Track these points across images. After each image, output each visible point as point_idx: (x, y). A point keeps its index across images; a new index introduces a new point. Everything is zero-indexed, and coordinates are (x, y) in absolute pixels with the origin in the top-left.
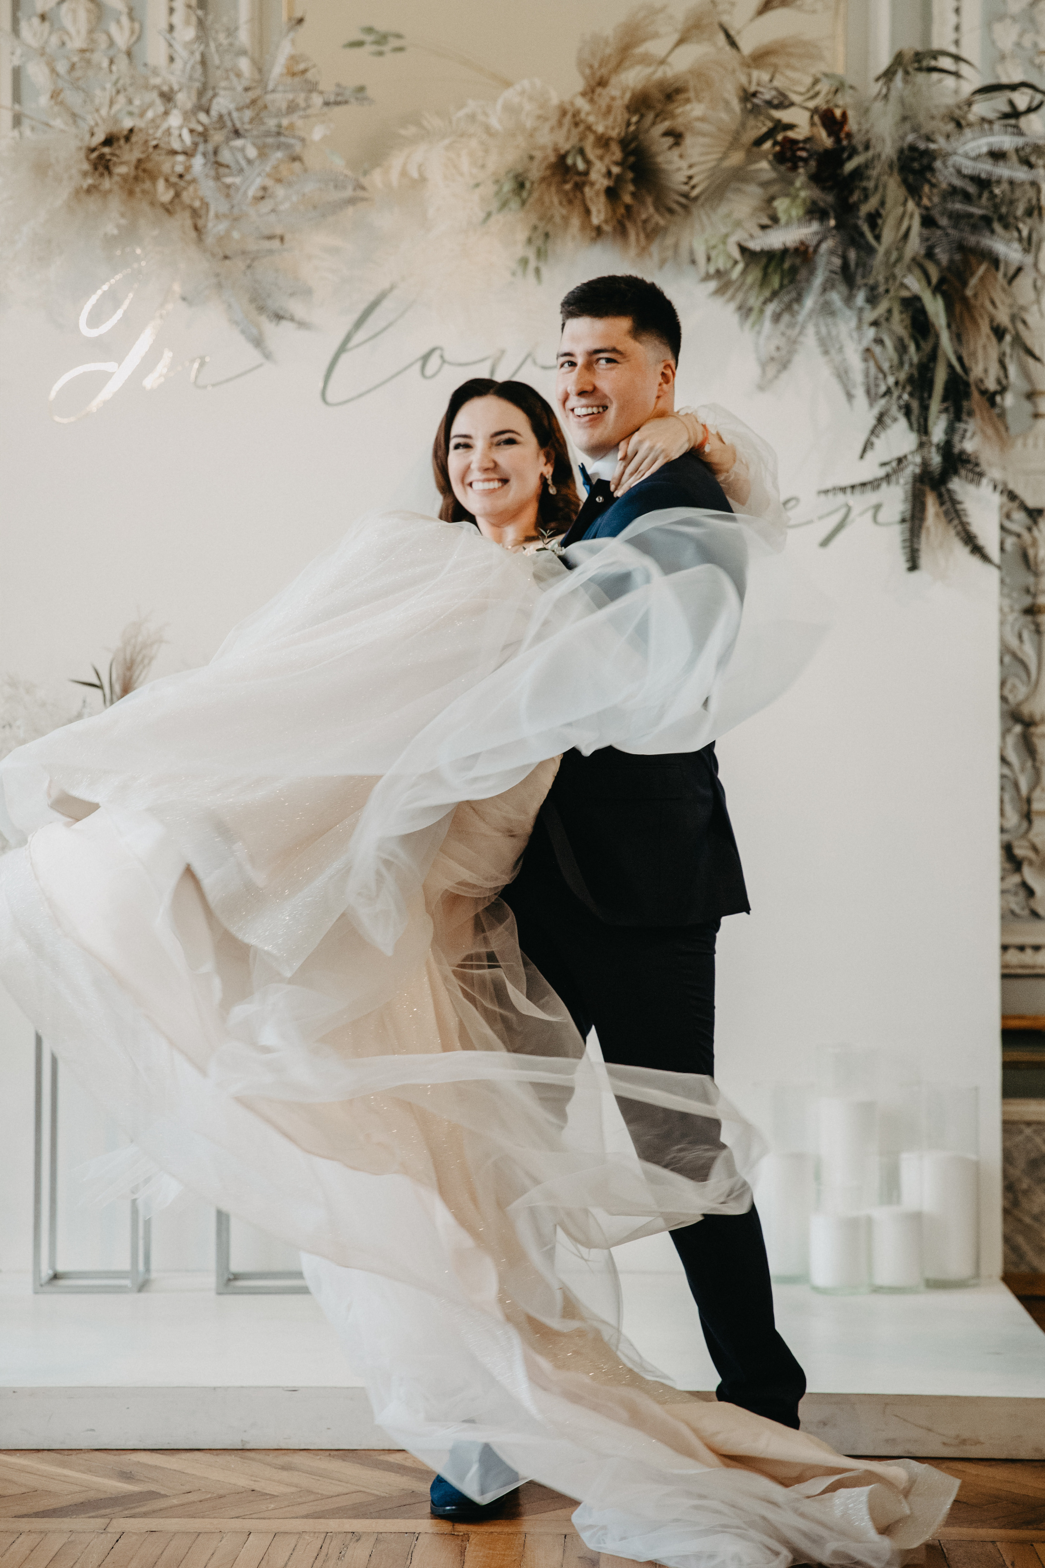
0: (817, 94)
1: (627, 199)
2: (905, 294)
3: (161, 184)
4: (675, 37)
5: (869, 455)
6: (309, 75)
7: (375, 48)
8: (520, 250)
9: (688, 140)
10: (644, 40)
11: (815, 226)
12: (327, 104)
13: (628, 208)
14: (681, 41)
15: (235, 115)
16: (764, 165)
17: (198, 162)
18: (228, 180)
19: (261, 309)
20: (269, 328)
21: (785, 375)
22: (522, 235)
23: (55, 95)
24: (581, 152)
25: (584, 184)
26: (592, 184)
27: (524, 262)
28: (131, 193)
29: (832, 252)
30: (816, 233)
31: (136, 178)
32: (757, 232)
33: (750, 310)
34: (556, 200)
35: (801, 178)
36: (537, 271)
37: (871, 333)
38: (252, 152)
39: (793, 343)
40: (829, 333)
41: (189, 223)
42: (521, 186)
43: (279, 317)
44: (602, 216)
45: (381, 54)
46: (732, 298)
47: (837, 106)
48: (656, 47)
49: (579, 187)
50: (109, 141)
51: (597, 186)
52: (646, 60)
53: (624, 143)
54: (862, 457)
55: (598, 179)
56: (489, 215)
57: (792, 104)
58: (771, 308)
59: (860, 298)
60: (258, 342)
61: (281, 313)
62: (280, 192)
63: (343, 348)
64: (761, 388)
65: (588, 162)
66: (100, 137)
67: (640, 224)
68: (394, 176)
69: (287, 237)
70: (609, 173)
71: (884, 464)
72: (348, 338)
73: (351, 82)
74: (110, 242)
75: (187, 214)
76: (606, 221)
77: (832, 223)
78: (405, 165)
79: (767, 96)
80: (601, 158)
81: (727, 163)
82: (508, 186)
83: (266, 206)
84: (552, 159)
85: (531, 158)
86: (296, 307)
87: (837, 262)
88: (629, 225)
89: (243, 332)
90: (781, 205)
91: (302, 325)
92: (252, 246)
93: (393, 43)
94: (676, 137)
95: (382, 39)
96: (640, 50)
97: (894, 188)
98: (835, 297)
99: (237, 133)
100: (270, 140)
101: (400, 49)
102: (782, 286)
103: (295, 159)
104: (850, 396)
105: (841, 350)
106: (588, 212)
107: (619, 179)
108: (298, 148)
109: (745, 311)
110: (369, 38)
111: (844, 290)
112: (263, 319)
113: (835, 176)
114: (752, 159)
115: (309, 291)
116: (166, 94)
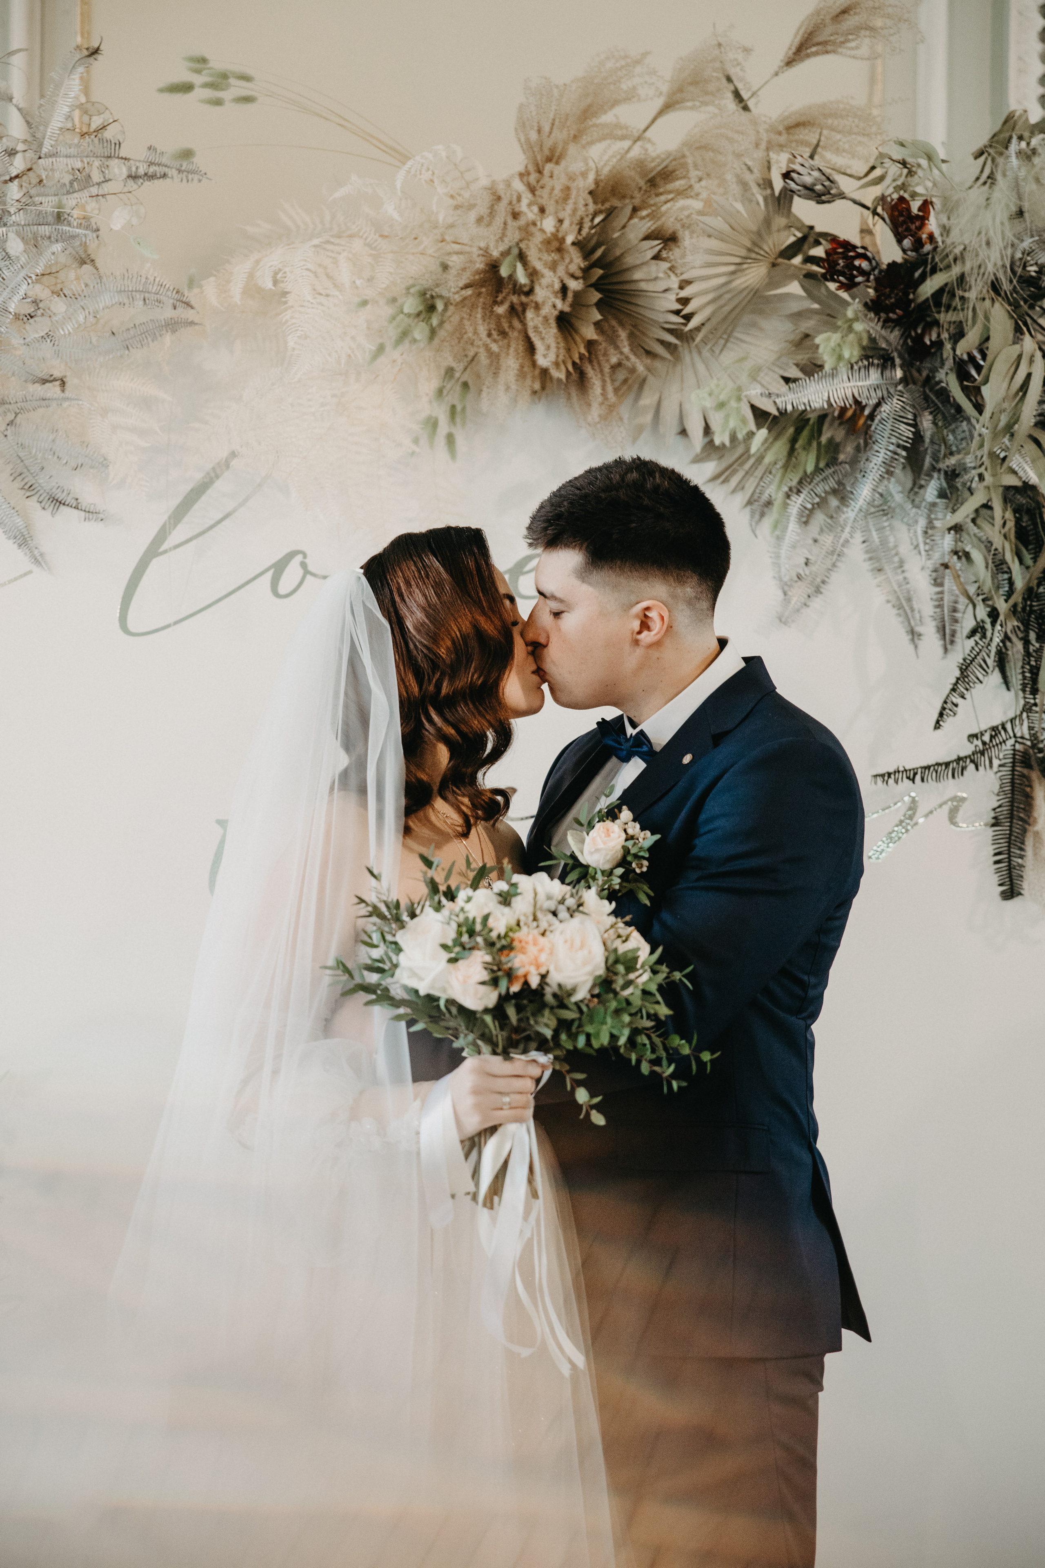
0: (881, 179)
1: (590, 333)
2: (1010, 480)
4: (659, 103)
5: (949, 723)
6: (108, 134)
7: (209, 93)
8: (428, 406)
9: (687, 240)
10: (616, 103)
11: (874, 376)
12: (133, 177)
13: (590, 345)
14: (667, 108)
16: (795, 288)
20: (42, 519)
21: (817, 602)
22: (429, 384)
24: (522, 257)
25: (524, 307)
26: (537, 307)
27: (432, 424)
29: (899, 419)
30: (876, 388)
32: (783, 387)
33: (769, 503)
34: (482, 330)
35: (854, 307)
36: (450, 439)
37: (948, 542)
38: (16, 246)
39: (837, 554)
40: (884, 542)
42: (432, 308)
43: (58, 503)
44: (552, 357)
45: (218, 102)
46: (740, 487)
47: (914, 195)
48: (632, 113)
49: (517, 311)
51: (546, 310)
52: (613, 133)
53: (584, 247)
54: (937, 726)
55: (547, 299)
56: (381, 349)
57: (842, 196)
58: (798, 502)
59: (931, 492)
60: (24, 540)
61: (61, 496)
62: (59, 306)
63: (153, 551)
64: (782, 620)
65: (533, 274)
67: (607, 370)
68: (236, 290)
69: (71, 382)
70: (564, 289)
71: (972, 737)
72: (161, 536)
73: (169, 146)
76: (557, 364)
77: (899, 373)
78: (251, 276)
79: (808, 180)
80: (553, 267)
81: (740, 282)
82: (411, 305)
83: (36, 329)
84: (480, 265)
85: (445, 267)
86: (84, 489)
87: (907, 432)
88: (590, 372)
90: (824, 342)
91: (91, 513)
92: (16, 392)
93: (237, 88)
95: (220, 80)
96: (607, 118)
97: (1000, 321)
98: (896, 489)
100: (45, 230)
101: (248, 99)
102: (818, 470)
103: (85, 260)
104: (914, 635)
105: (901, 563)
106: (531, 349)
107: (578, 301)
108: (90, 244)
109: (759, 506)
110: (198, 80)
111: (907, 479)
112: (33, 504)
113: (904, 303)
114: (772, 283)
115: (104, 464)
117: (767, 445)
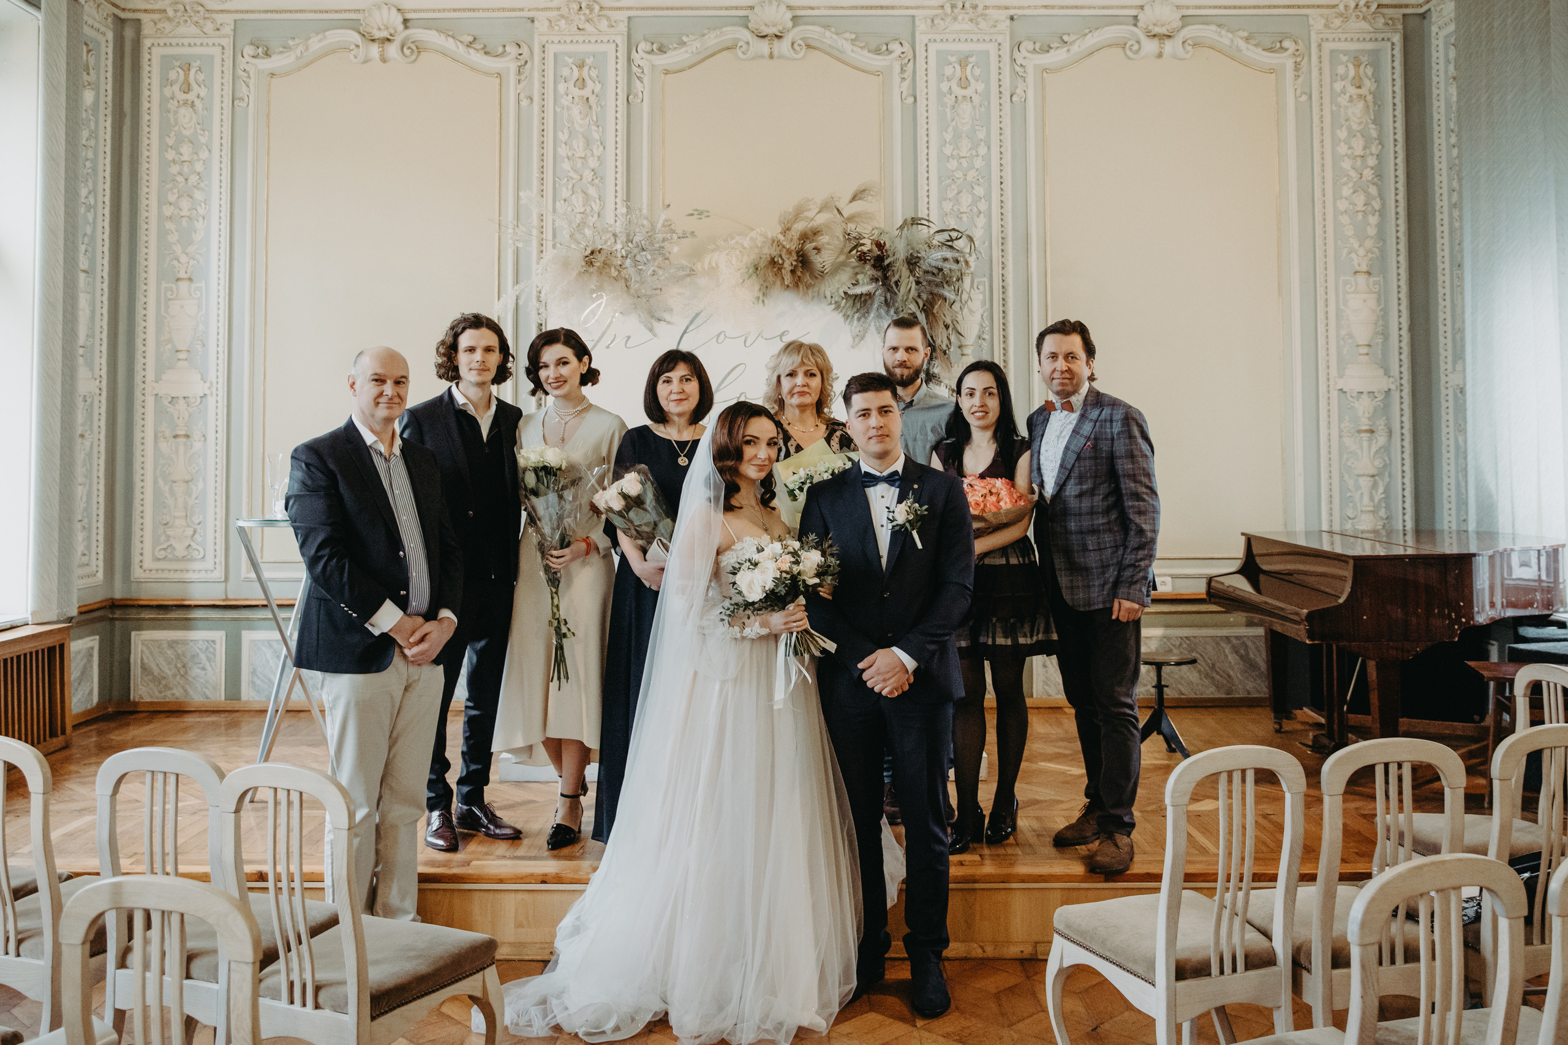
0: (873, 234)
3: (613, 269)
4: (818, 210)
6: (672, 227)
7: (698, 216)
8: (756, 294)
9: (823, 252)
10: (806, 210)
11: (874, 284)
12: (679, 238)
13: (799, 277)
14: (819, 212)
15: (643, 242)
16: (853, 260)
17: (628, 262)
18: (640, 267)
19: (652, 317)
20: (655, 324)
21: (862, 342)
22: (757, 287)
23: (571, 236)
24: (781, 256)
25: (782, 268)
26: (785, 269)
27: (758, 298)
28: (601, 273)
29: (880, 295)
30: (874, 288)
31: (604, 268)
32: (851, 286)
34: (770, 275)
35: (868, 267)
36: (763, 301)
38: (649, 257)
39: (866, 331)
41: (624, 285)
42: (757, 269)
43: (660, 320)
44: (789, 281)
45: (700, 218)
46: (841, 311)
47: (881, 239)
48: (810, 214)
49: (780, 269)
50: (592, 253)
51: (787, 269)
52: (806, 219)
53: (797, 253)
55: (787, 266)
56: (744, 281)
57: (864, 238)
58: (857, 315)
60: (651, 330)
61: (660, 318)
62: (660, 272)
63: (685, 332)
65: (783, 260)
66: (588, 252)
67: (804, 283)
68: (706, 265)
69: (663, 289)
70: (791, 264)
72: (687, 328)
73: (689, 230)
74: (592, 291)
75: (623, 281)
76: (790, 283)
77: (880, 284)
78: (709, 262)
79: (854, 234)
80: (788, 258)
81: (838, 259)
82: (752, 268)
83: (656, 277)
84: (770, 258)
85: (760, 259)
86: (667, 316)
87: (883, 299)
88: (799, 284)
89: (645, 325)
90: (860, 277)
91: (669, 323)
92: (649, 292)
93: (705, 214)
94: (817, 249)
95: (701, 213)
96: (803, 216)
97: (905, 272)
98: (882, 311)
99: (643, 250)
100: (656, 252)
101: (708, 217)
102: (861, 309)
103: (667, 259)
106: (783, 279)
107: (795, 266)
108: (667, 255)
109: (846, 317)
110: (696, 213)
111: (886, 308)
112: (653, 321)
113: (881, 266)
114: (848, 257)
115: (672, 310)
116: (615, 235)
117: (846, 304)
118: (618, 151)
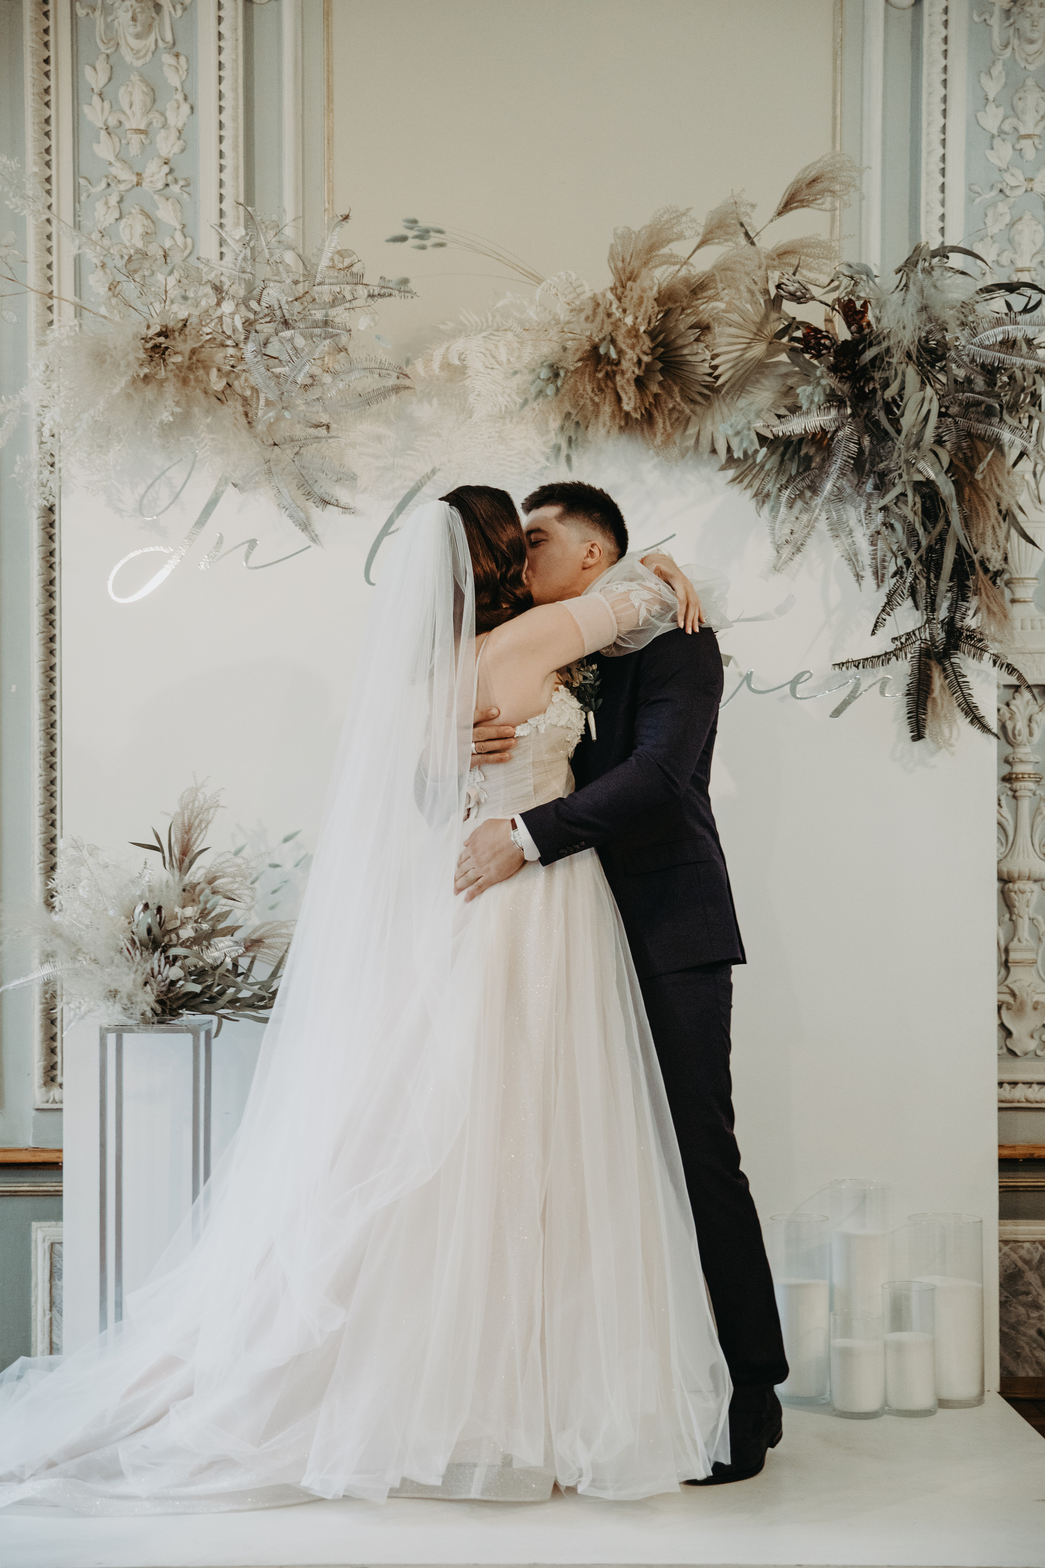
0: (837, 288)
1: (655, 388)
2: (918, 478)
3: (214, 373)
4: (697, 240)
5: (880, 631)
6: (354, 269)
7: (418, 242)
8: (555, 437)
9: (717, 329)
10: (670, 241)
11: (834, 413)
12: (371, 296)
13: (656, 396)
14: (702, 243)
15: (285, 307)
16: (783, 357)
17: (249, 349)
18: (278, 370)
19: (309, 494)
20: (316, 513)
21: (798, 558)
22: (554, 423)
23: (113, 287)
24: (613, 341)
25: (614, 373)
26: (623, 373)
27: (558, 449)
28: (185, 381)
29: (849, 440)
30: (835, 420)
31: (190, 368)
32: (776, 421)
33: (768, 495)
34: (589, 388)
35: (821, 369)
36: (568, 459)
37: (880, 517)
38: (300, 342)
39: (810, 526)
40: (839, 519)
41: (240, 409)
42: (557, 375)
43: (326, 503)
44: (632, 404)
45: (423, 248)
46: (750, 485)
47: (859, 298)
48: (681, 249)
49: (610, 376)
50: (164, 333)
51: (629, 375)
52: (669, 260)
53: (652, 334)
54: (873, 633)
55: (629, 368)
56: (526, 402)
57: (813, 298)
58: (786, 493)
59: (869, 487)
60: (305, 526)
61: (327, 499)
62: (327, 379)
63: (385, 531)
64: (776, 569)
65: (620, 352)
66: (156, 329)
67: (666, 412)
68: (436, 366)
69: (333, 426)
70: (639, 362)
71: (894, 639)
72: (390, 522)
73: (394, 276)
74: (166, 429)
75: (240, 401)
76: (635, 409)
77: (849, 411)
78: (445, 357)
79: (792, 289)
80: (633, 347)
81: (750, 354)
82: (545, 373)
83: (314, 394)
84: (587, 347)
85: (565, 349)
86: (342, 494)
87: (855, 448)
88: (656, 414)
89: (291, 516)
90: (804, 392)
91: (346, 509)
92: (299, 431)
93: (435, 238)
94: (704, 328)
95: (424, 234)
96: (665, 251)
97: (912, 374)
98: (847, 485)
99: (286, 323)
100: (317, 331)
101: (441, 245)
102: (798, 473)
103: (342, 347)
104: (859, 577)
105: (851, 532)
106: (619, 400)
107: (649, 368)
108: (344, 339)
109: (762, 497)
110: (410, 234)
111: (854, 478)
112: (310, 504)
113: (851, 366)
114: (769, 355)
115: (354, 478)
116: (218, 289)
117: (767, 457)
118: (225, 117)
